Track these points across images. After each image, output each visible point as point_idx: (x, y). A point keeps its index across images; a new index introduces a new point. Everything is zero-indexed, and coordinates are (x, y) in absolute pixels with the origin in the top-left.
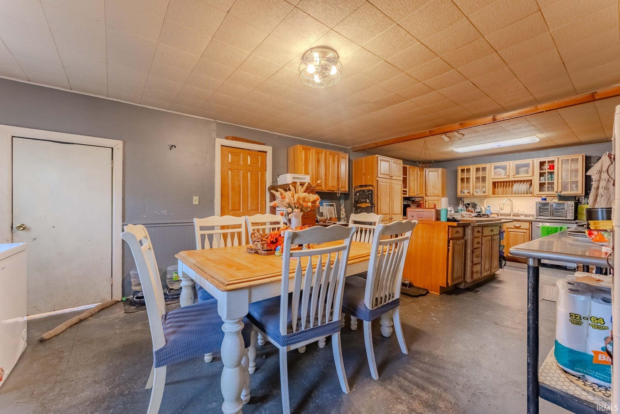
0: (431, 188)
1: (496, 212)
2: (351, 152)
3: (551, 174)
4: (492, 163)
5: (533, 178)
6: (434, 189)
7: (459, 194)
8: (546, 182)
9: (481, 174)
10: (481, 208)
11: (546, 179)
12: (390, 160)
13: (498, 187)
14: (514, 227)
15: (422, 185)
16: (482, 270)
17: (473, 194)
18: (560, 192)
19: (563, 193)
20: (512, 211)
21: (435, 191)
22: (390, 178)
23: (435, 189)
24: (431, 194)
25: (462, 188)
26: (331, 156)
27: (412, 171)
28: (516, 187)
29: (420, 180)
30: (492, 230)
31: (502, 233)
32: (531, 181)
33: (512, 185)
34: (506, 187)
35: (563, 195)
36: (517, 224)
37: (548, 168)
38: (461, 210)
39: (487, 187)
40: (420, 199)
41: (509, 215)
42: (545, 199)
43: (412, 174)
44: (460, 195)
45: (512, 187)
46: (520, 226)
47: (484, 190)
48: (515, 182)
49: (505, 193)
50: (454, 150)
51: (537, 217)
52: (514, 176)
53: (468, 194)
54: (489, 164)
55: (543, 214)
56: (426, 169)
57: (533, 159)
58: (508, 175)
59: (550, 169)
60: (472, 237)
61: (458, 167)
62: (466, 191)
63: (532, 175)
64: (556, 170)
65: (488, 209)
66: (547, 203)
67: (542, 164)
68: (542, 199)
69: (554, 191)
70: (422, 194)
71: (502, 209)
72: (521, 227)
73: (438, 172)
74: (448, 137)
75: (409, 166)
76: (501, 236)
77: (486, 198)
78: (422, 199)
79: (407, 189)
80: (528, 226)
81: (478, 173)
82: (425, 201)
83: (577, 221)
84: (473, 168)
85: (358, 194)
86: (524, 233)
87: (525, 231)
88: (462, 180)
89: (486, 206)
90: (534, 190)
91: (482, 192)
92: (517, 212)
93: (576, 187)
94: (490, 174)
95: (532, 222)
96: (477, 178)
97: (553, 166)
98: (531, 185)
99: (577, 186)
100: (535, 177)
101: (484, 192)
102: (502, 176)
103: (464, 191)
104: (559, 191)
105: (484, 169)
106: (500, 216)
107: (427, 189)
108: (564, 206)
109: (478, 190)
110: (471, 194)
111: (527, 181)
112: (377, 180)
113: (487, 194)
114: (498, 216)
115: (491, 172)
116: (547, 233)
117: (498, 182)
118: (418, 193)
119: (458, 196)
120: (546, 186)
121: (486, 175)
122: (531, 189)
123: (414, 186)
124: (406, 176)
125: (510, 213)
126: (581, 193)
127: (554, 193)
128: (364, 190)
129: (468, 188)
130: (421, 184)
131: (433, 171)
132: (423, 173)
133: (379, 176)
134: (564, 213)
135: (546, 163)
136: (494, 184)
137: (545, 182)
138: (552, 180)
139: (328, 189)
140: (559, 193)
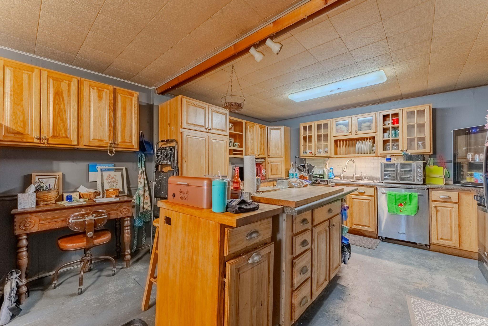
0: (274, 148)
1: (339, 174)
2: (155, 94)
3: (395, 129)
4: (334, 119)
5: (376, 134)
6: (276, 149)
7: (301, 154)
8: (391, 139)
9: (322, 132)
10: (324, 170)
11: (390, 136)
12: (207, 106)
13: (340, 147)
14: (358, 194)
15: (264, 144)
16: (313, 289)
17: (315, 155)
18: (406, 151)
19: (409, 152)
20: (355, 173)
21: (278, 152)
22: (207, 131)
23: (278, 149)
24: (274, 155)
25: (305, 148)
26: (95, 90)
27: (250, 127)
28: (359, 145)
29: (261, 138)
30: (330, 211)
31: (345, 210)
32: (374, 138)
33: (355, 144)
34: (348, 146)
35: (409, 154)
36: (361, 190)
37: (392, 123)
38: (293, 174)
39: (329, 146)
40: (261, 160)
41: (352, 178)
42: (390, 159)
43: (249, 131)
44: (302, 156)
45: (354, 146)
46: (365, 192)
47: (326, 149)
48: (358, 139)
49: (347, 152)
50: (289, 97)
51: (382, 181)
52: (357, 132)
53: (311, 155)
54: (330, 119)
55: (388, 177)
56: (268, 126)
57: (376, 113)
58: (350, 132)
59: (393, 123)
60: (290, 233)
61: (300, 124)
62: (308, 152)
63: (375, 132)
64: (400, 125)
65: (330, 171)
66: (392, 164)
67: (385, 117)
68: (387, 159)
69: (398, 149)
70: (264, 154)
71: (345, 172)
72: (366, 194)
73: (280, 129)
74: (260, 52)
75: (245, 121)
76: (344, 215)
77: (328, 159)
78: (264, 160)
79: (244, 149)
80: (374, 192)
81: (320, 131)
82: (267, 163)
83: (427, 186)
84: (314, 125)
85: (159, 152)
86: (369, 201)
87: (369, 198)
88: (304, 138)
89: (329, 167)
90: (377, 149)
91: (325, 152)
92: (361, 175)
93: (422, 145)
94: (331, 131)
95: (377, 187)
96: (319, 136)
97: (398, 120)
98: (374, 143)
99: (424, 144)
100: (378, 133)
101: (327, 152)
102: (344, 134)
103: (306, 151)
104: (405, 149)
105: (326, 125)
106: (343, 179)
107: (269, 150)
108: (412, 167)
109: (321, 150)
110: (313, 155)
111: (370, 138)
112: (182, 133)
113: (328, 154)
114: (341, 179)
115: (333, 129)
116: (394, 201)
117: (340, 141)
118: (258, 154)
119: (301, 157)
120: (391, 143)
121: (328, 132)
122: (375, 148)
123: (252, 145)
124: (242, 133)
125: (353, 175)
126: (429, 152)
127: (399, 152)
128: (165, 147)
129: (310, 147)
130: (261, 144)
131: (275, 129)
132: (264, 131)
133: (184, 125)
134: (411, 176)
135: (389, 118)
136: (336, 141)
137: (389, 139)
138: (396, 137)
139: (87, 144)
140: (404, 151)
